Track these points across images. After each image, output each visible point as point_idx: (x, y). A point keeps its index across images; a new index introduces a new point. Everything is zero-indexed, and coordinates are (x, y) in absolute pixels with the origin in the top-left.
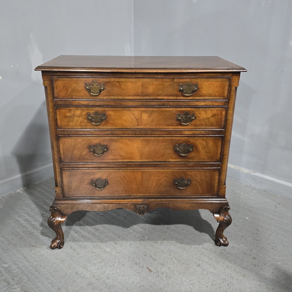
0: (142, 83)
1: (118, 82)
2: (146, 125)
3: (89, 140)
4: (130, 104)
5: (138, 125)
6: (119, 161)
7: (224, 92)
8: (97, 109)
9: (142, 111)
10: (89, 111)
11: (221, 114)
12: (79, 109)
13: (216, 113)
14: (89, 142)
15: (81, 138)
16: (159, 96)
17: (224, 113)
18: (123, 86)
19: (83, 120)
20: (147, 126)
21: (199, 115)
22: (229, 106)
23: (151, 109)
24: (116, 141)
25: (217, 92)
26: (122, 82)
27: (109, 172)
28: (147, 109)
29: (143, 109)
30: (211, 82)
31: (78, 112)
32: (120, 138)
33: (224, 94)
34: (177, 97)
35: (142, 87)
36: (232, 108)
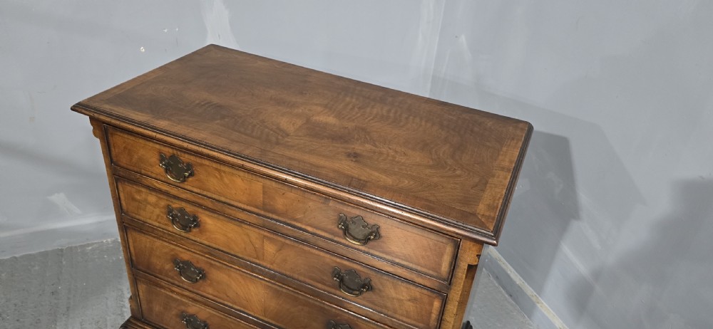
0: (264, 187)
1: (216, 169)
2: (272, 264)
3: (173, 250)
4: (242, 216)
5: (257, 258)
6: (226, 303)
7: (440, 265)
8: (183, 205)
9: (265, 236)
10: (171, 204)
11: (431, 305)
12: (153, 193)
13: (419, 296)
14: (173, 253)
15: (161, 242)
16: (296, 220)
17: (437, 304)
18: (225, 180)
19: (162, 215)
20: (275, 265)
21: (381, 287)
22: (450, 296)
23: (283, 240)
24: (218, 268)
25: (423, 257)
26: (224, 172)
27: (210, 313)
28: (275, 237)
29: (266, 234)
30: (409, 234)
31: (152, 198)
32: (224, 267)
33: (440, 269)
34: (335, 236)
35: (264, 194)
36: (457, 303)
